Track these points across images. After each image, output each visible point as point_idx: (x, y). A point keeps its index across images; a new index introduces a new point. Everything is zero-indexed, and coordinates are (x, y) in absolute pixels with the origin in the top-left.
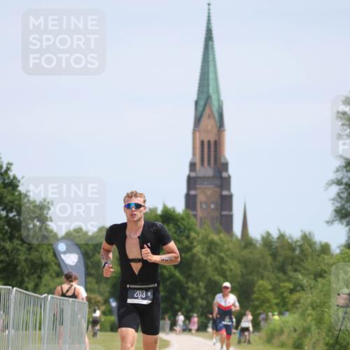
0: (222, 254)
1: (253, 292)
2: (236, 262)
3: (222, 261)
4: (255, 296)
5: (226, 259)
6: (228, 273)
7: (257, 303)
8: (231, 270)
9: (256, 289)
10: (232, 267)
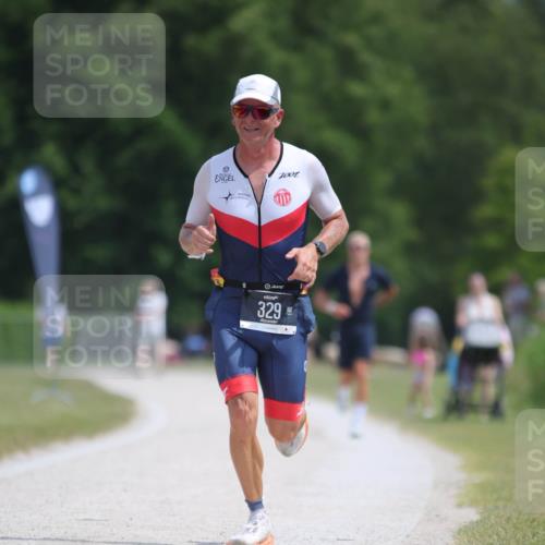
0: (351, 39)
1: (478, 196)
2: (408, 73)
3: (349, 65)
4: (486, 211)
5: (366, 57)
6: (373, 116)
7: (492, 241)
8: (385, 105)
9: (489, 183)
10: (393, 90)
